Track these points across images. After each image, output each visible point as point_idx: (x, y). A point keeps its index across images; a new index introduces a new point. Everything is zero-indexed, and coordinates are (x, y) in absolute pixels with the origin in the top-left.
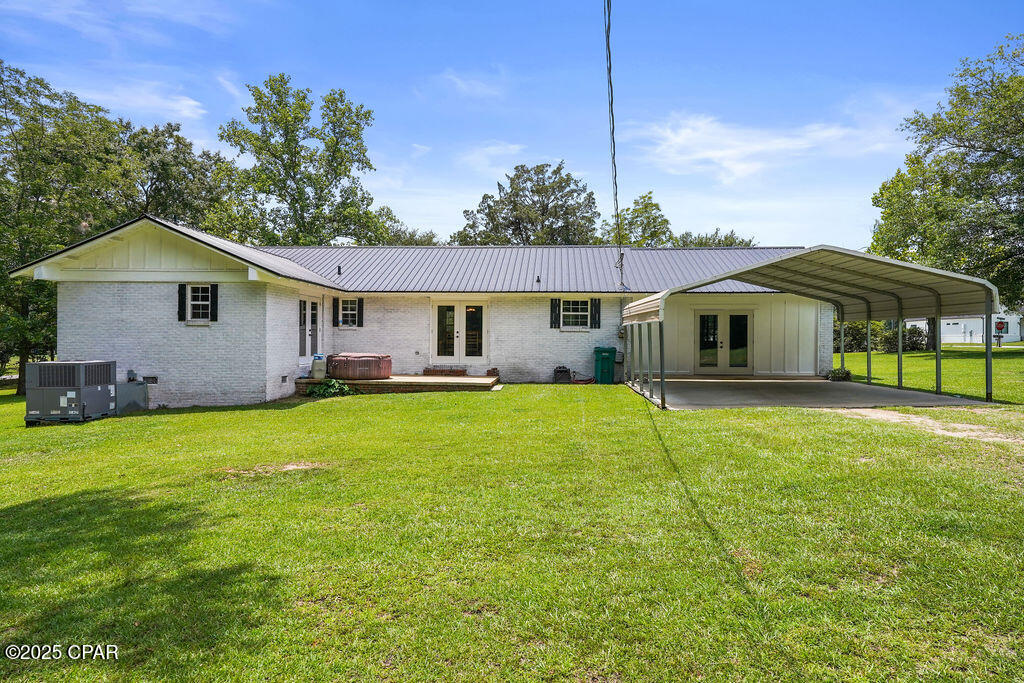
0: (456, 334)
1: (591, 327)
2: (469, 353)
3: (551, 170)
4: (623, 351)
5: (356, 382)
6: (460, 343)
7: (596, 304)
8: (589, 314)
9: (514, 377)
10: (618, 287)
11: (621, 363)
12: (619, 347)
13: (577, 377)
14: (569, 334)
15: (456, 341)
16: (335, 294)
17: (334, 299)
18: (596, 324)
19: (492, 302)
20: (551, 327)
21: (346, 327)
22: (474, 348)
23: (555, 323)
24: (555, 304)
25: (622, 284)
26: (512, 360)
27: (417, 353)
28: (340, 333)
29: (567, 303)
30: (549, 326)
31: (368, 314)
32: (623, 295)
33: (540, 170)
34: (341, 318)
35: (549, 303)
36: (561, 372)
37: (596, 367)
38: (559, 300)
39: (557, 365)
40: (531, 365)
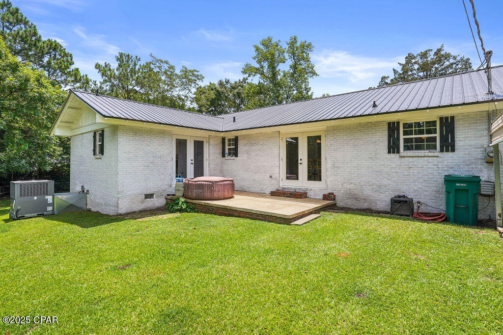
0: (300, 162)
1: (442, 151)
2: (310, 178)
3: (432, 53)
4: (493, 179)
5: (191, 201)
6: (303, 169)
7: (448, 124)
8: (438, 135)
9: (350, 203)
10: (482, 96)
11: (491, 197)
12: (485, 174)
13: (423, 209)
14: (411, 159)
15: (300, 167)
16: (222, 135)
17: (223, 138)
18: (448, 145)
19: (330, 131)
20: (389, 152)
21: (229, 158)
22: (315, 174)
23: (393, 148)
24: (393, 128)
25: (491, 93)
26: (348, 186)
27: (271, 177)
28: (226, 161)
29: (408, 126)
30: (386, 151)
31: (241, 148)
32: (490, 107)
33: (424, 55)
34: (227, 151)
35: (386, 127)
36: (400, 202)
37: (448, 198)
38: (398, 123)
39: (397, 194)
40: (367, 192)
